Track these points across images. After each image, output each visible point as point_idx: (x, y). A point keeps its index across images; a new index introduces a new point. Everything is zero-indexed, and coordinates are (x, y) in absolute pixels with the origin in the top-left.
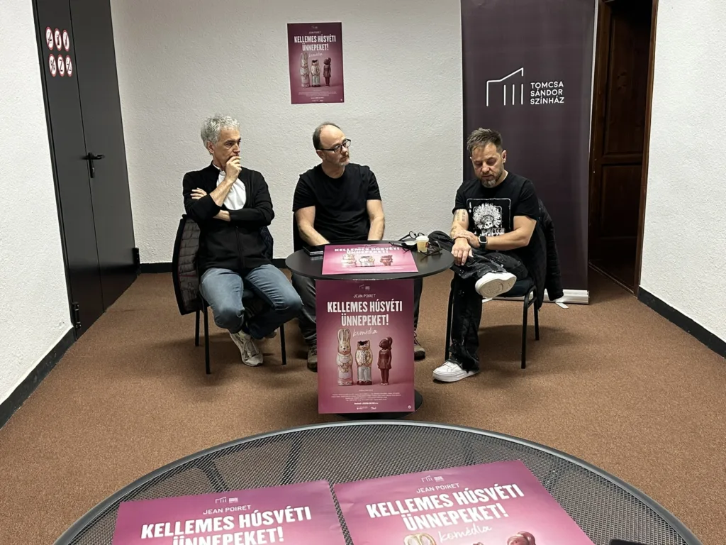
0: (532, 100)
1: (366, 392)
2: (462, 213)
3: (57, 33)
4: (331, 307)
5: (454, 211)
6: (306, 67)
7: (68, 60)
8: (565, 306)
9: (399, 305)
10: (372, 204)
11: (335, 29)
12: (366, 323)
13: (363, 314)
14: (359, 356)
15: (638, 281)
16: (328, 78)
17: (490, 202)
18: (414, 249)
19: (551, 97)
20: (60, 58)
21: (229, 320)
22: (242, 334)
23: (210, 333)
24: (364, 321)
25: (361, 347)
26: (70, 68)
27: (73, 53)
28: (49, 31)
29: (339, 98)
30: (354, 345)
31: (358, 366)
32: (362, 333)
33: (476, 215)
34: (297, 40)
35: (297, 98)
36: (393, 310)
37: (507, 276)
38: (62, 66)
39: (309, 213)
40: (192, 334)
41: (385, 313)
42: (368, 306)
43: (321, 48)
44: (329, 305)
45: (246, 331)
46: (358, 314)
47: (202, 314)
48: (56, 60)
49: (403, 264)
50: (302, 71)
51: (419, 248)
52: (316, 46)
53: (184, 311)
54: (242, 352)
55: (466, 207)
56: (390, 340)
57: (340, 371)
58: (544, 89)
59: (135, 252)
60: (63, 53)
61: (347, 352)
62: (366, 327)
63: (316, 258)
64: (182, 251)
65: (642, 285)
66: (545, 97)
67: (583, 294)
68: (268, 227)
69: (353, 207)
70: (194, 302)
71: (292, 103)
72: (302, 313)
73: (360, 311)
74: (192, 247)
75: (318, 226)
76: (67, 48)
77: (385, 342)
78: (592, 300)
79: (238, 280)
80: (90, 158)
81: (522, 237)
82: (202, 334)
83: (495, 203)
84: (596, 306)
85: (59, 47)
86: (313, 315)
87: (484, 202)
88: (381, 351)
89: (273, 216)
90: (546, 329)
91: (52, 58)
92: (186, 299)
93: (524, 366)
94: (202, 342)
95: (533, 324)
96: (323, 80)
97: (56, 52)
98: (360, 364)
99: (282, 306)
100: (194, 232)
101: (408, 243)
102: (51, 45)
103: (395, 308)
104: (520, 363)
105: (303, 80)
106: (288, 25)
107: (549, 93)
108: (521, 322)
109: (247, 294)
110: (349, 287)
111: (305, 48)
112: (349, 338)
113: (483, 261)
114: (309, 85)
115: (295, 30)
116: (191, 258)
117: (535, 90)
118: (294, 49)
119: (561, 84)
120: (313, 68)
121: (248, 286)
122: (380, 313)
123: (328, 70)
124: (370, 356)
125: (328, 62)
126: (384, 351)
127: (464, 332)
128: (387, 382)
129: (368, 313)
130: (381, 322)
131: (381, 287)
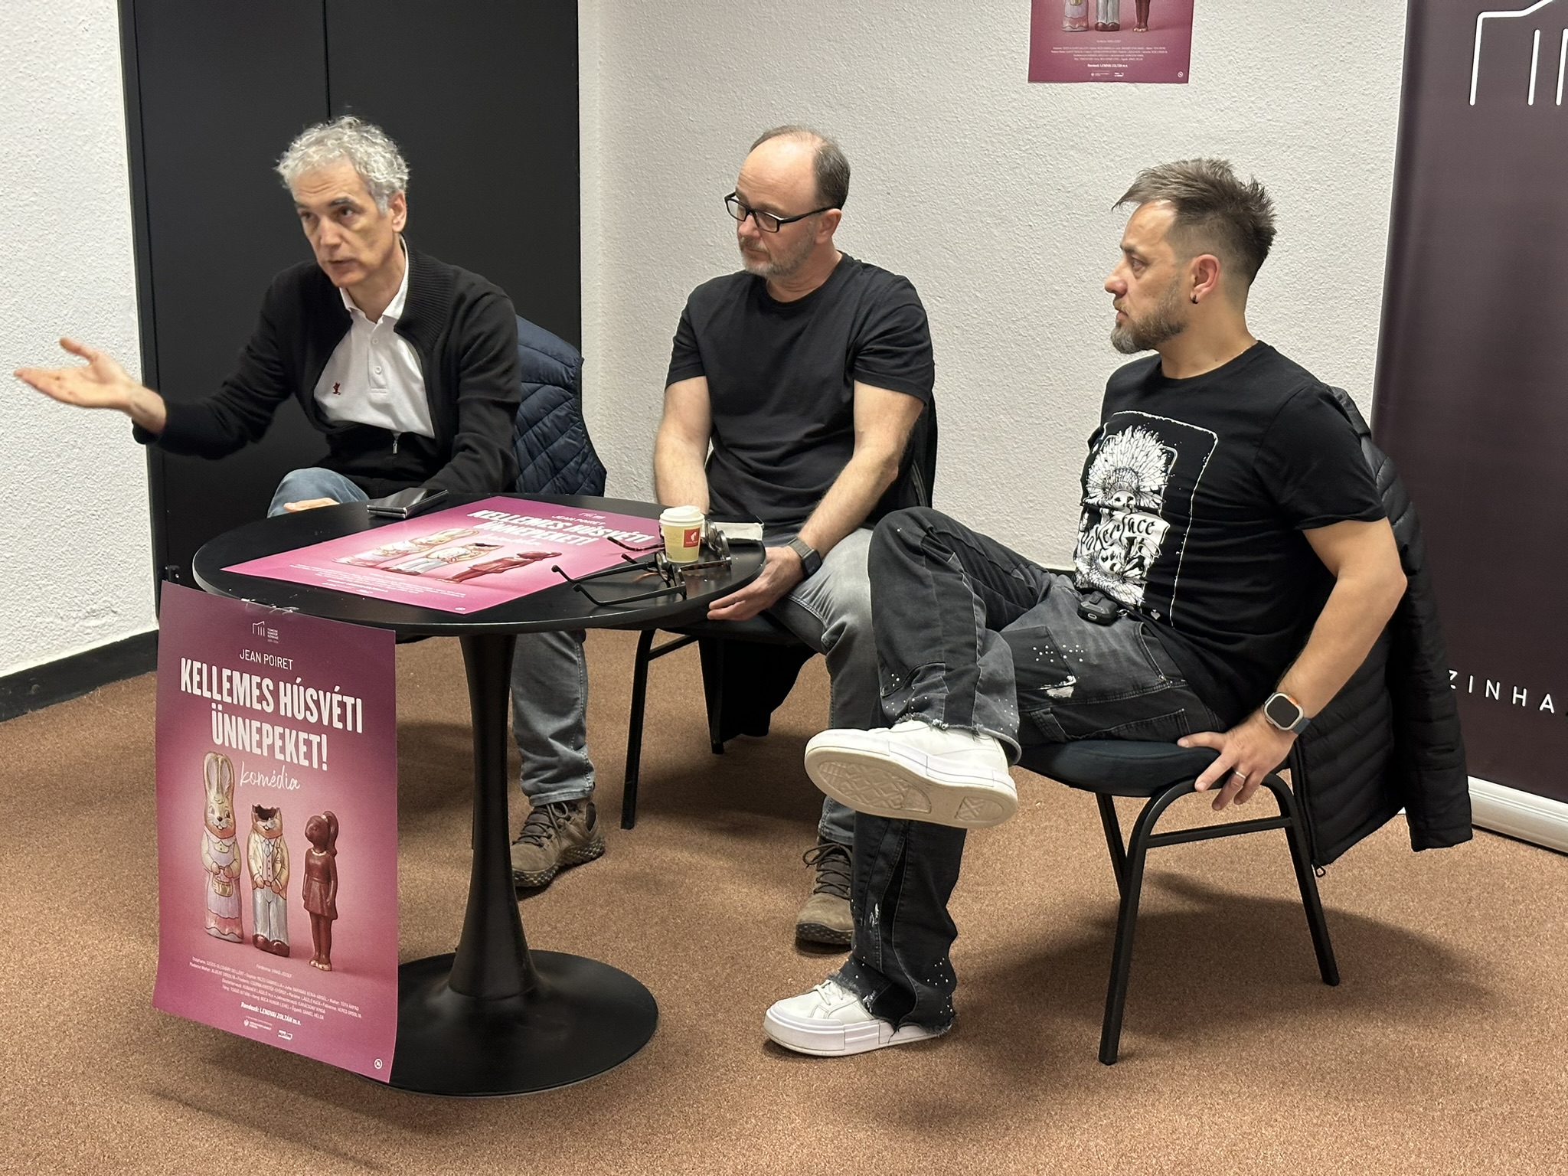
1: (276, 978)
4: (188, 676)
9: (354, 710)
12: (271, 747)
13: (263, 716)
14: (257, 849)
24: (266, 742)
25: (261, 824)
30: (244, 814)
31: (255, 886)
32: (263, 781)
35: (1046, 65)
36: (339, 725)
41: (319, 728)
42: (276, 696)
44: (185, 669)
46: (252, 714)
57: (211, 889)
61: (227, 832)
62: (272, 764)
73: (257, 706)
87: (1136, 424)
88: (309, 854)
98: (259, 881)
103: (342, 718)
112: (231, 788)
122: (304, 726)
124: (282, 862)
128: (329, 962)
130: (308, 756)
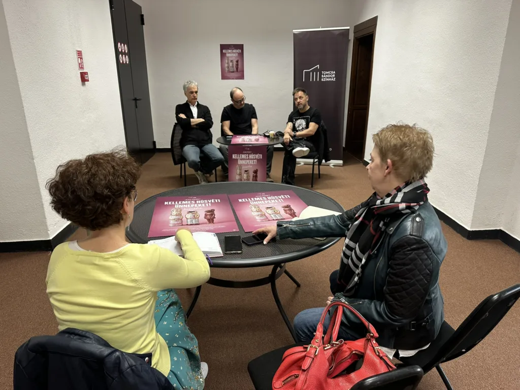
0: (322, 79)
2: (290, 124)
3: (122, 45)
4: (234, 156)
5: (287, 123)
6: (228, 63)
7: (127, 56)
8: (333, 167)
9: (261, 156)
10: (253, 120)
11: (241, 47)
13: (246, 159)
15: (363, 157)
16: (237, 69)
17: (301, 119)
18: (268, 137)
19: (330, 77)
20: (124, 56)
21: (194, 165)
22: (199, 172)
23: (187, 173)
24: (247, 162)
26: (128, 60)
27: (129, 54)
28: (119, 44)
29: (242, 77)
30: (243, 172)
32: (246, 167)
33: (296, 124)
34: (224, 51)
35: (224, 77)
37: (305, 149)
38: (125, 59)
39: (227, 123)
40: (179, 174)
41: (255, 159)
42: (249, 156)
43: (234, 55)
44: (233, 156)
45: (201, 171)
46: (245, 159)
47: (183, 164)
48: (122, 56)
49: (263, 141)
50: (226, 65)
51: (270, 136)
52: (232, 54)
53: (176, 163)
54: (199, 179)
55: (292, 122)
56: (257, 170)
58: (328, 74)
59: (154, 143)
60: (125, 54)
61: (240, 174)
62: (248, 165)
63: (229, 139)
64: (175, 138)
65: (365, 159)
66: (328, 78)
67: (341, 162)
68: (211, 129)
69: (246, 122)
70: (180, 159)
71: (222, 79)
72: (224, 164)
74: (179, 137)
75: (231, 129)
76: (126, 52)
77: (255, 171)
78: (344, 164)
79: (198, 149)
80: (136, 100)
81: (311, 131)
82: (183, 174)
83: (303, 119)
84: (346, 167)
85: (123, 51)
86: (227, 164)
87: (299, 119)
88: (253, 174)
89: (213, 123)
90: (323, 175)
91: (120, 56)
92: (177, 158)
93: (312, 187)
94: (183, 177)
95: (318, 173)
96: (235, 69)
97: (122, 53)
98: (245, 179)
99: (216, 160)
100: (180, 131)
101: (266, 134)
102: (120, 50)
103: (259, 157)
104: (311, 186)
105: (227, 69)
106: (221, 45)
107: (329, 76)
108: (311, 172)
109: (202, 155)
110: (241, 148)
111: (228, 55)
112: (241, 169)
113: (296, 143)
114: (229, 72)
115: (223, 47)
116: (178, 141)
117: (324, 74)
118: (223, 55)
119: (334, 72)
120: (231, 64)
121: (202, 152)
122: (253, 159)
123: (237, 65)
124: (249, 176)
125: (237, 61)
126: (255, 174)
127: (288, 172)
129: (248, 159)
130: (254, 163)
131: (254, 149)
